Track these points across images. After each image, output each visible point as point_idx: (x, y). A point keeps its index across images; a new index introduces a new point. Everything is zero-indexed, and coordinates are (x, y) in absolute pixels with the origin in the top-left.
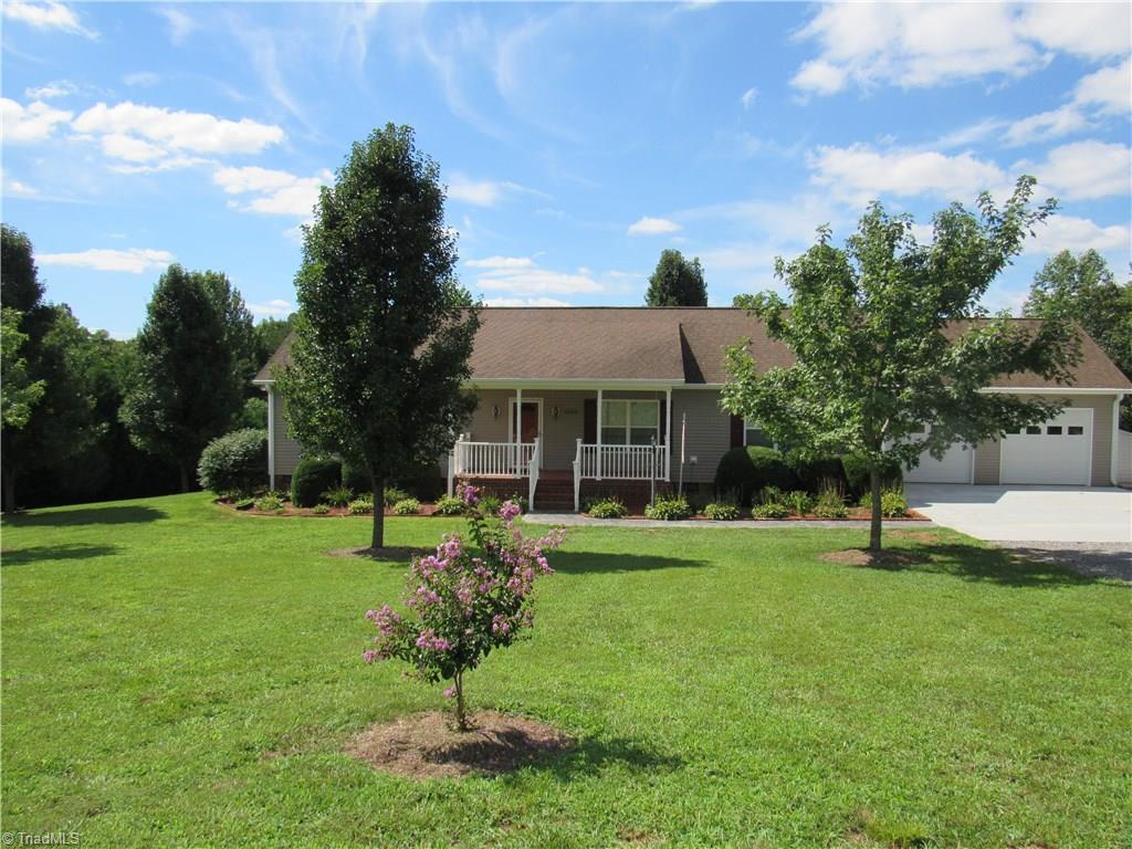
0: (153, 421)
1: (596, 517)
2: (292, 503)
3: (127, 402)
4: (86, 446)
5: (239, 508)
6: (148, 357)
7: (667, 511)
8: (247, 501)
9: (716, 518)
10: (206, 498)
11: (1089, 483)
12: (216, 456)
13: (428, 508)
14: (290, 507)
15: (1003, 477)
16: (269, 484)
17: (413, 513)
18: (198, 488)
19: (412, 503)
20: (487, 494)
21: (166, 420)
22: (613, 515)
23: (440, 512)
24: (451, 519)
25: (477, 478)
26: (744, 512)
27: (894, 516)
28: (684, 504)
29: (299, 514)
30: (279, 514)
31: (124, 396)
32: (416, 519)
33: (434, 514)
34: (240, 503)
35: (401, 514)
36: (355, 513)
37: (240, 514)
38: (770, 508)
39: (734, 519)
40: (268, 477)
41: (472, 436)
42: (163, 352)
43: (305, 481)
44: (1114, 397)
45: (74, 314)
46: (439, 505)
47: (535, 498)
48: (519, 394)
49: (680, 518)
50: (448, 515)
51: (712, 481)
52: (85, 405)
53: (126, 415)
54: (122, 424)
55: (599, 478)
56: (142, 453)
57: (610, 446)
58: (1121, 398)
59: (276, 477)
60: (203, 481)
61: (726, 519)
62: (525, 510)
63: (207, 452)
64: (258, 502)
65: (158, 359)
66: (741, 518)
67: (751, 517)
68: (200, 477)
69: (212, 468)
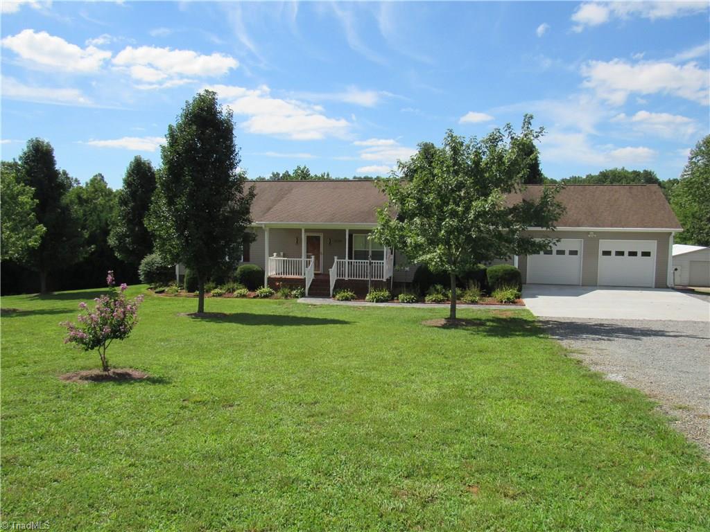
0: (125, 244)
1: (338, 300)
2: (184, 291)
3: (112, 233)
4: (84, 258)
5: (156, 292)
6: (122, 208)
7: (375, 297)
8: (161, 289)
9: (403, 302)
10: (143, 288)
11: (654, 286)
12: (147, 264)
13: (253, 294)
14: (184, 293)
15: (600, 282)
16: (176, 279)
17: (243, 296)
18: (139, 282)
19: (244, 291)
20: (284, 286)
21: (133, 243)
22: (347, 299)
23: (258, 296)
24: (262, 300)
25: (281, 278)
26: (420, 299)
27: (505, 302)
28: (387, 294)
29: (186, 296)
30: (175, 295)
31: (110, 230)
32: (244, 299)
33: (254, 297)
34: (158, 290)
35: (237, 297)
36: (214, 296)
37: (156, 295)
38: (434, 297)
39: (413, 302)
40: (176, 276)
41: (284, 254)
42: (130, 205)
43: (191, 278)
44: (671, 233)
45: (105, 180)
46: (258, 292)
47: (310, 289)
48: (303, 231)
49: (382, 301)
50: (261, 298)
51: (411, 281)
52: (82, 235)
53: (112, 241)
54: (109, 245)
55: (346, 279)
56: (122, 262)
57: (358, 261)
58: (673, 234)
59: (180, 275)
60: (142, 278)
61: (408, 302)
62: (303, 295)
63: (144, 261)
64: (166, 289)
65: (128, 209)
66: (417, 302)
67: (423, 302)
68: (140, 275)
69: (145, 271)
